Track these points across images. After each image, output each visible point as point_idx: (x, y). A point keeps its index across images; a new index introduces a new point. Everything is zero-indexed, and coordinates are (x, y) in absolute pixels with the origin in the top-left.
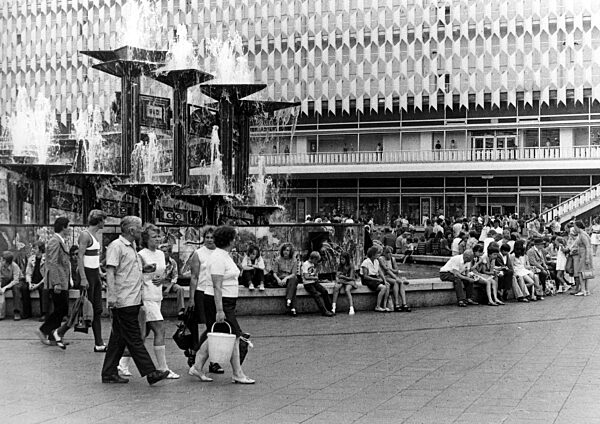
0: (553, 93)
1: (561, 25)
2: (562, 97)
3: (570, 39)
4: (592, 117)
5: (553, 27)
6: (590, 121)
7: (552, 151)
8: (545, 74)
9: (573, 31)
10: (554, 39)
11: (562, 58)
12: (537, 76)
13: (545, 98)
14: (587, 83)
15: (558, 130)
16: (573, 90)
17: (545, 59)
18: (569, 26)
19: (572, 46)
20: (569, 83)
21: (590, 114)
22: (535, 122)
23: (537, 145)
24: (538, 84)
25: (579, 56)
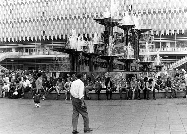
0: (165, 31)
1: (167, 11)
2: (167, 33)
3: (170, 15)
4: (177, 39)
5: (165, 12)
6: (176, 40)
7: (164, 49)
8: (162, 26)
9: (171, 13)
10: (165, 16)
11: (167, 21)
12: (160, 26)
13: (162, 33)
14: (175, 28)
15: (166, 43)
16: (171, 31)
17: (162, 21)
18: (170, 11)
19: (171, 18)
20: (170, 29)
21: (176, 38)
22: (159, 40)
23: (160, 47)
24: (160, 29)
25: (173, 21)
